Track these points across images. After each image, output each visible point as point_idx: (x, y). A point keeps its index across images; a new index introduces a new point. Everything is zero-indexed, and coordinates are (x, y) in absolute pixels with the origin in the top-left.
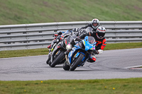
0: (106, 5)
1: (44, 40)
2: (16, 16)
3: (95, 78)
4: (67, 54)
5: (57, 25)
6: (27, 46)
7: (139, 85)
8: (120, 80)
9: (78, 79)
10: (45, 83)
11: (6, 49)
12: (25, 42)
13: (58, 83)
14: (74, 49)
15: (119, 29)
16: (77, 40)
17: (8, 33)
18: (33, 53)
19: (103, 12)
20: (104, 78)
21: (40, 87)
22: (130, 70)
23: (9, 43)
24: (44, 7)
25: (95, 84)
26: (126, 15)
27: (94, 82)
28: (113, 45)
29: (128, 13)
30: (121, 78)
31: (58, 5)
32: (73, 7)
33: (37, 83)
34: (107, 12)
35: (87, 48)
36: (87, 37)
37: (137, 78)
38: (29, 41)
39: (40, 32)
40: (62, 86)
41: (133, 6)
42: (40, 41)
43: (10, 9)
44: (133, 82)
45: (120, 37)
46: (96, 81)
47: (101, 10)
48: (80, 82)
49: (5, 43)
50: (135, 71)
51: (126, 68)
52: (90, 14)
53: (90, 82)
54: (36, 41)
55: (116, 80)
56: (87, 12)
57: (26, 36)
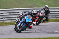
1: (12, 18)
6: (3, 20)
12: (2, 18)
14: (21, 22)
16: (22, 17)
18: (6, 24)
19: (43, 3)
22: (57, 33)
26: (55, 4)
30: (52, 37)
34: (45, 3)
35: (27, 21)
39: (10, 13)
42: (10, 18)
47: (42, 1)
51: (55, 32)
52: (36, 4)
54: (8, 18)
56: (35, 3)
57: (3, 15)
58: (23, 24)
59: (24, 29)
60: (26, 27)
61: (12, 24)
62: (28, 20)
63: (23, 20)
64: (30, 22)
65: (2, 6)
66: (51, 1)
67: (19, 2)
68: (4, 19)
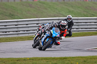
0: (72, 7)
1: (30, 30)
2: (10, 14)
3: (64, 56)
4: (41, 40)
5: (38, 20)
7: (95, 61)
8: (81, 57)
9: (53, 57)
10: (30, 59)
11: (3, 36)
12: (16, 31)
13: (40, 59)
14: (45, 36)
15: (81, 23)
16: (47, 30)
17: (5, 26)
18: (22, 39)
19: (70, 12)
20: (71, 56)
21: (27, 62)
22: (88, 51)
23: (6, 32)
24: (29, 8)
25: (64, 60)
26: (85, 13)
27: (63, 59)
28: (76, 33)
29: (87, 12)
30: (82, 56)
31: (39, 6)
32: (49, 8)
33: (25, 60)
34: (73, 11)
35: (54, 35)
36: (54, 28)
37: (93, 56)
38: (19, 31)
39: (27, 25)
40: (42, 62)
41: (90, 7)
42: (27, 31)
43: (6, 9)
44: (91, 59)
45: (82, 28)
46: (65, 58)
47: (68, 9)
48: (54, 59)
49: (3, 32)
50: (92, 51)
51: (86, 49)
52: (61, 13)
53: (61, 59)
54: (24, 31)
55: (79, 57)
56: (59, 11)
57: (18, 28)
58: (48, 39)
59: (49, 46)
60: (52, 43)
61: (29, 38)
62: (55, 33)
63: (48, 33)
64: (57, 36)
65: (17, 16)
66: (80, 9)
67: (39, 10)
68: (19, 33)
